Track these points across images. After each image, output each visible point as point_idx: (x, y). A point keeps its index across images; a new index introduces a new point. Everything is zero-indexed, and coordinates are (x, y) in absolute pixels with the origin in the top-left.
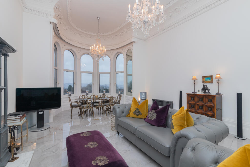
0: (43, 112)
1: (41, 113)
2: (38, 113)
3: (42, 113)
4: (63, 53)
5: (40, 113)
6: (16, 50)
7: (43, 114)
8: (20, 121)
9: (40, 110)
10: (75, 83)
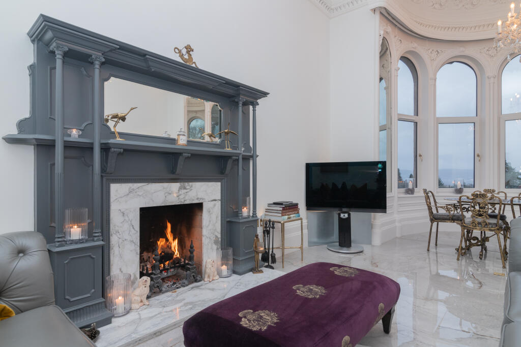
0: (349, 215)
1: (344, 216)
2: (339, 215)
3: (346, 215)
4: (435, 74)
5: (342, 215)
6: (267, 92)
7: (349, 219)
8: (280, 215)
9: (344, 210)
10: (478, 156)
